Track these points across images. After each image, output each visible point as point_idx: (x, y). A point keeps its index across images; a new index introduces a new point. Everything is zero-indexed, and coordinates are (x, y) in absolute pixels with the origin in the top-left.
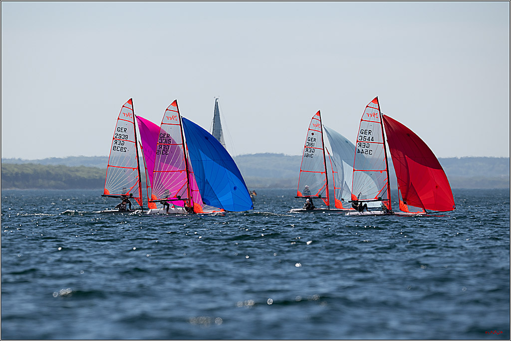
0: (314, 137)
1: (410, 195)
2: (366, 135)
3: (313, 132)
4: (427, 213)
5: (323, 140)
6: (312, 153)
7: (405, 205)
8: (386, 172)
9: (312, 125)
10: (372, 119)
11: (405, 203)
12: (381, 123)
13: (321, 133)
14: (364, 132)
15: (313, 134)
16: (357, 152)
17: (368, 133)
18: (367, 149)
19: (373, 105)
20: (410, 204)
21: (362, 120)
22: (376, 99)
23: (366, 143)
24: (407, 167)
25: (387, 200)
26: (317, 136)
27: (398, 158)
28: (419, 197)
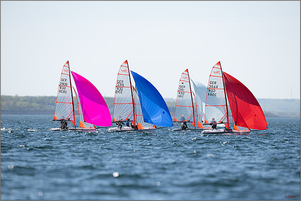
0: (183, 85)
1: (239, 120)
2: (213, 85)
3: (183, 82)
4: (251, 131)
5: (190, 87)
6: (182, 95)
7: (236, 126)
8: (226, 106)
9: (182, 78)
10: (217, 75)
11: (236, 125)
12: (223, 77)
13: (189, 83)
14: (212, 82)
15: (183, 83)
16: (207, 95)
17: (214, 83)
18: (214, 93)
19: (217, 66)
20: (239, 125)
21: (210, 76)
22: (219, 62)
23: (213, 89)
24: (236, 103)
25: (226, 123)
26: (186, 84)
27: (232, 98)
28: (244, 121)
